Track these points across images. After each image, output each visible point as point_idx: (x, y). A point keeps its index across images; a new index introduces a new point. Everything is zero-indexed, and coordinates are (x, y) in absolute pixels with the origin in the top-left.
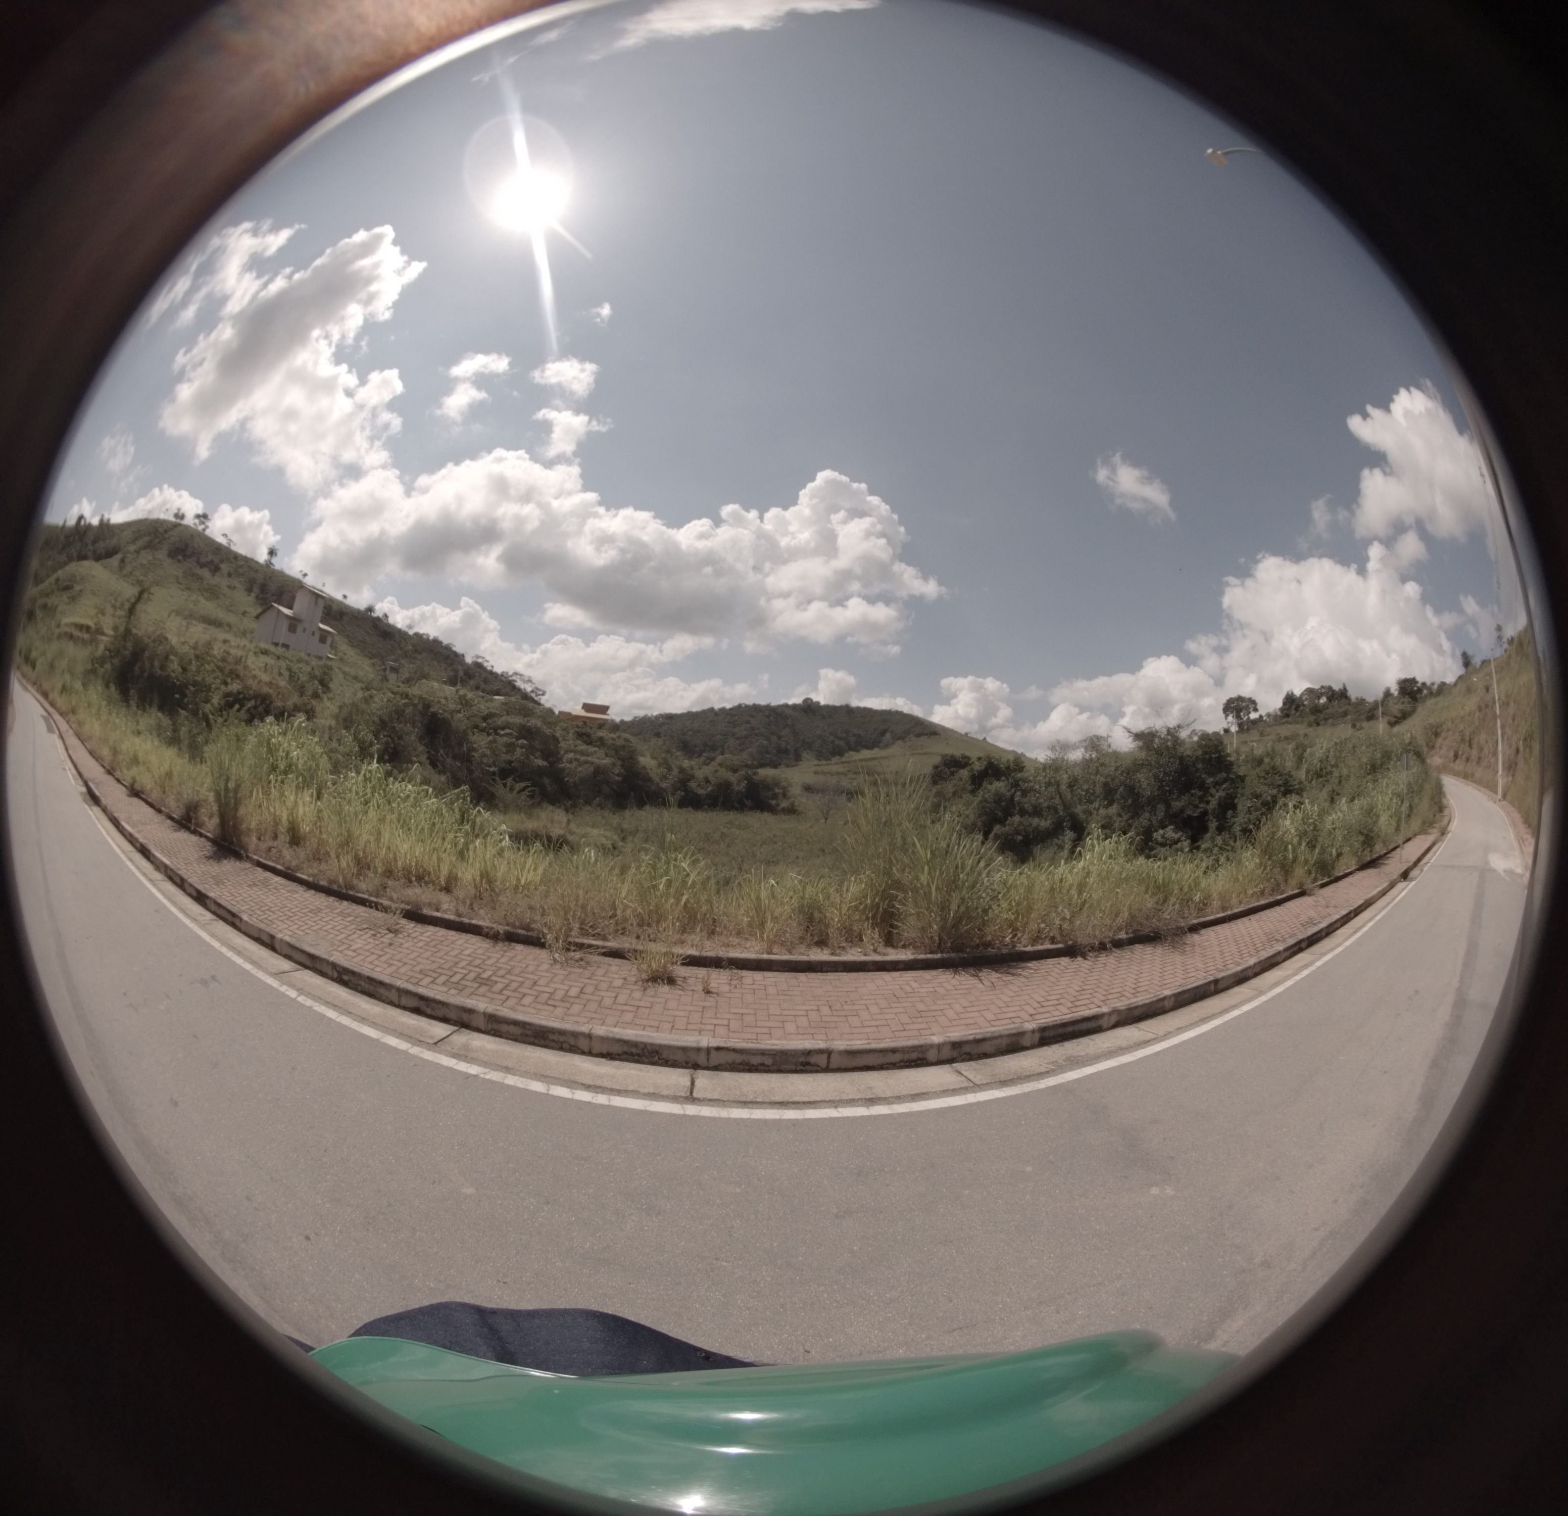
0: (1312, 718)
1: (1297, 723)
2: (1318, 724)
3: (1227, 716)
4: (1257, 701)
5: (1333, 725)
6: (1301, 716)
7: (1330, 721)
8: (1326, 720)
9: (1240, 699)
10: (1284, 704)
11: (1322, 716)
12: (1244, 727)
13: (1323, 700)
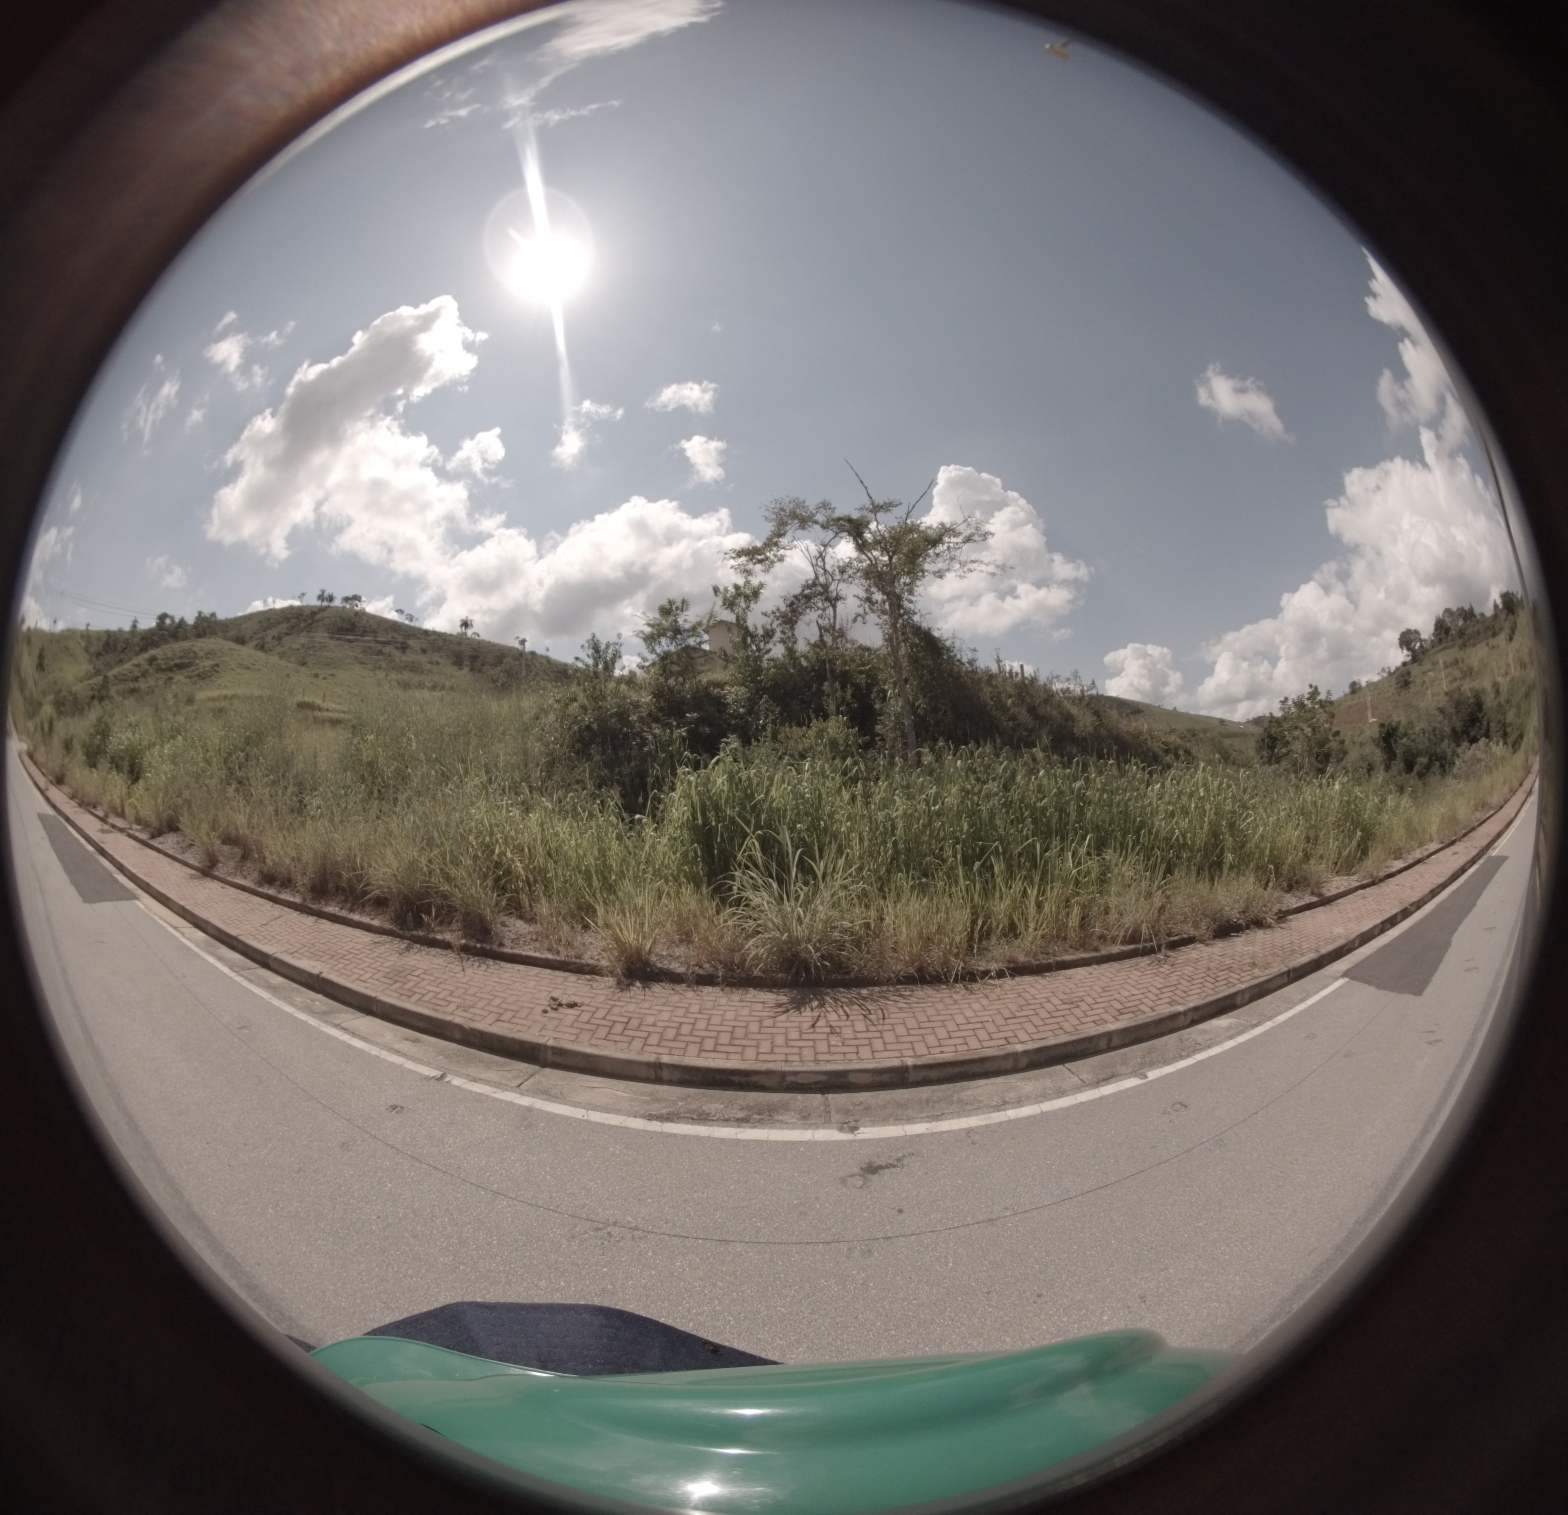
0: (1460, 641)
1: (1451, 647)
2: (1465, 646)
3: (1402, 648)
4: (1421, 631)
5: (1474, 645)
6: (1453, 640)
7: (1472, 641)
8: (1469, 640)
9: (1409, 632)
10: (1436, 629)
11: (1466, 637)
12: (1416, 657)
13: (1461, 623)
